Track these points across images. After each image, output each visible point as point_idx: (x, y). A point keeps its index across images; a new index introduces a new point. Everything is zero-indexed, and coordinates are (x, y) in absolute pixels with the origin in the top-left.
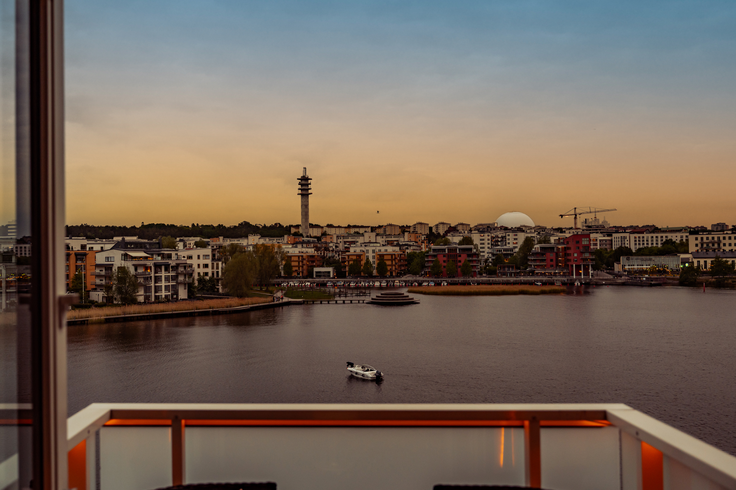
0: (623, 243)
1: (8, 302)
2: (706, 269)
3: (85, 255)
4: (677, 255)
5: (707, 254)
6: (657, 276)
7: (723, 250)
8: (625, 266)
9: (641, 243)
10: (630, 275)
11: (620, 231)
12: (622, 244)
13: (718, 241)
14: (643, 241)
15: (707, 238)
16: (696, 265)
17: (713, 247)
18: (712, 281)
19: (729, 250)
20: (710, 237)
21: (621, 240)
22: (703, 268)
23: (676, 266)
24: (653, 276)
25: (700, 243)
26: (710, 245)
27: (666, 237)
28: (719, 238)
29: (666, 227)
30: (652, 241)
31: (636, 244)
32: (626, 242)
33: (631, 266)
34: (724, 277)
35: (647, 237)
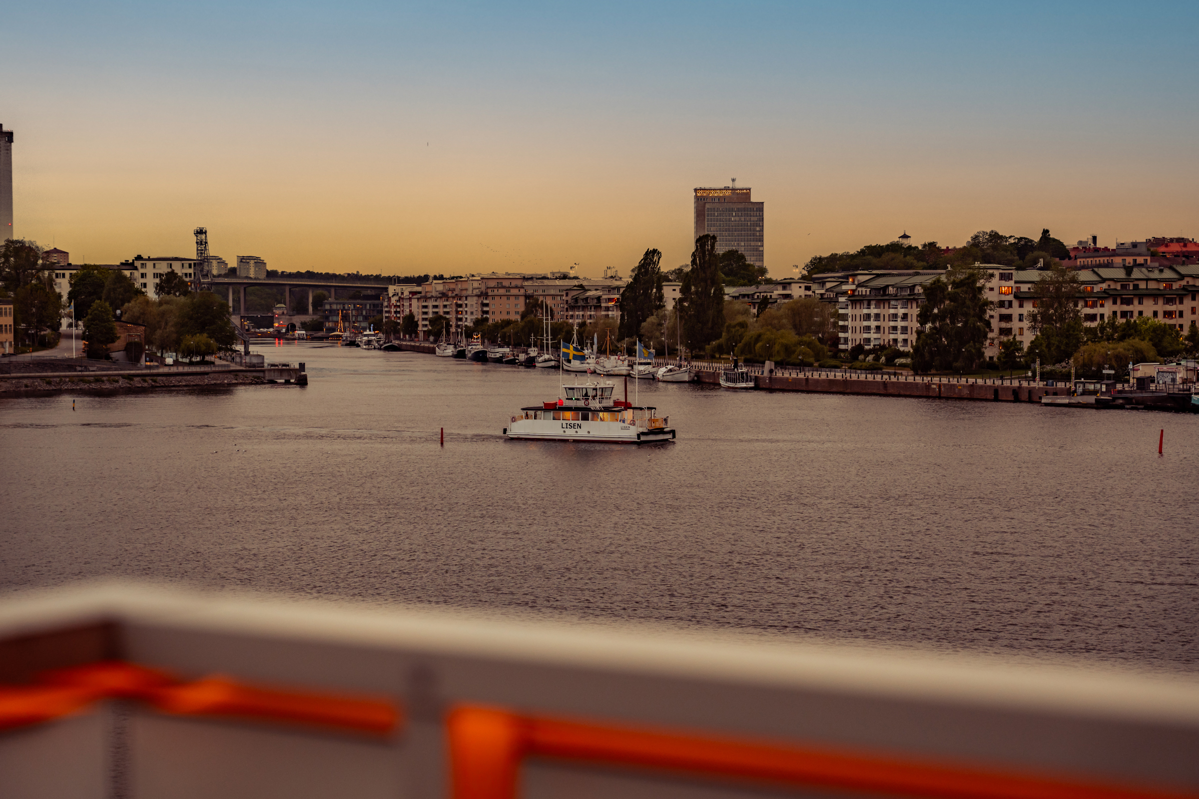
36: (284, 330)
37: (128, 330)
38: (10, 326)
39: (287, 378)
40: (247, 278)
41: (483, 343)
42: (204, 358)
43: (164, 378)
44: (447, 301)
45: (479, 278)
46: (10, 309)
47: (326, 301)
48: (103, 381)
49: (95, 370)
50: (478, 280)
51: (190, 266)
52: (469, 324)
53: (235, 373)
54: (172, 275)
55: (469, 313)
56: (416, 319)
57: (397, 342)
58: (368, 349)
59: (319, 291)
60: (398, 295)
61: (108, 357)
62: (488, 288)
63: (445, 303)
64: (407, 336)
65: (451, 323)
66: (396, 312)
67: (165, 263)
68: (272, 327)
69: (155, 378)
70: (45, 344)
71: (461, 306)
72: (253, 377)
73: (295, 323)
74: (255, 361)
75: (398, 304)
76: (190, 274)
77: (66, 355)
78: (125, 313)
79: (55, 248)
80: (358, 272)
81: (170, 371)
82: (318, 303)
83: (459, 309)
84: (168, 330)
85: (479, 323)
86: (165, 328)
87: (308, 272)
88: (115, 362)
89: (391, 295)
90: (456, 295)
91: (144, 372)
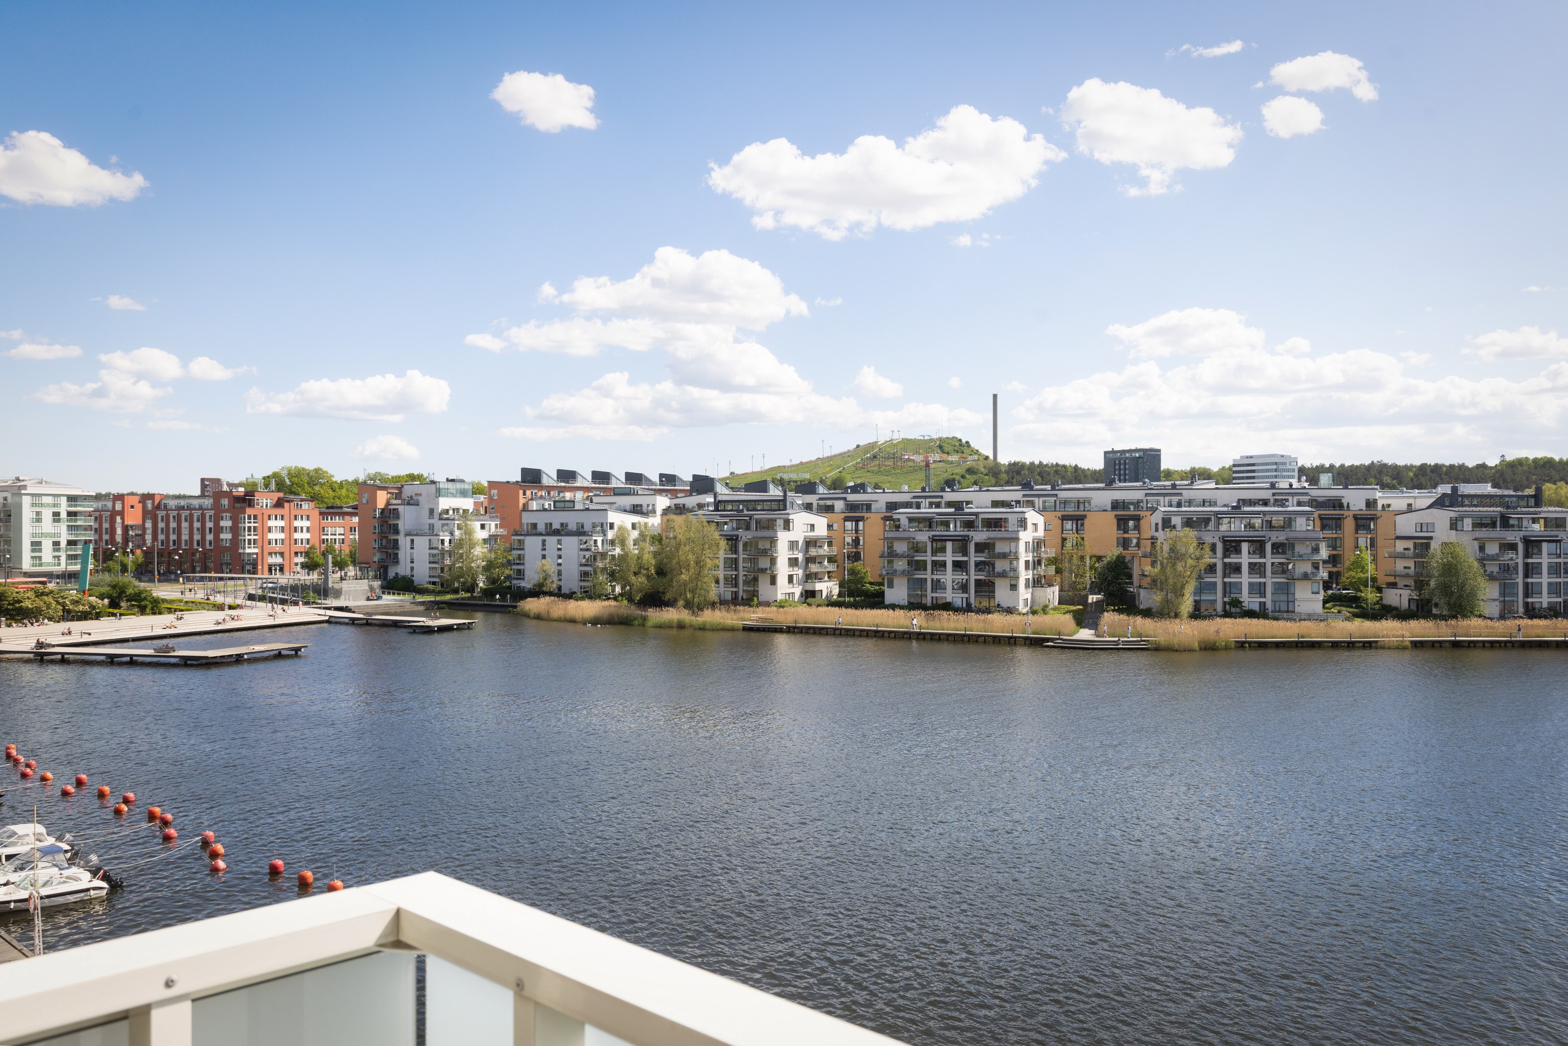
1: (1226, 599)
3: (1374, 518)
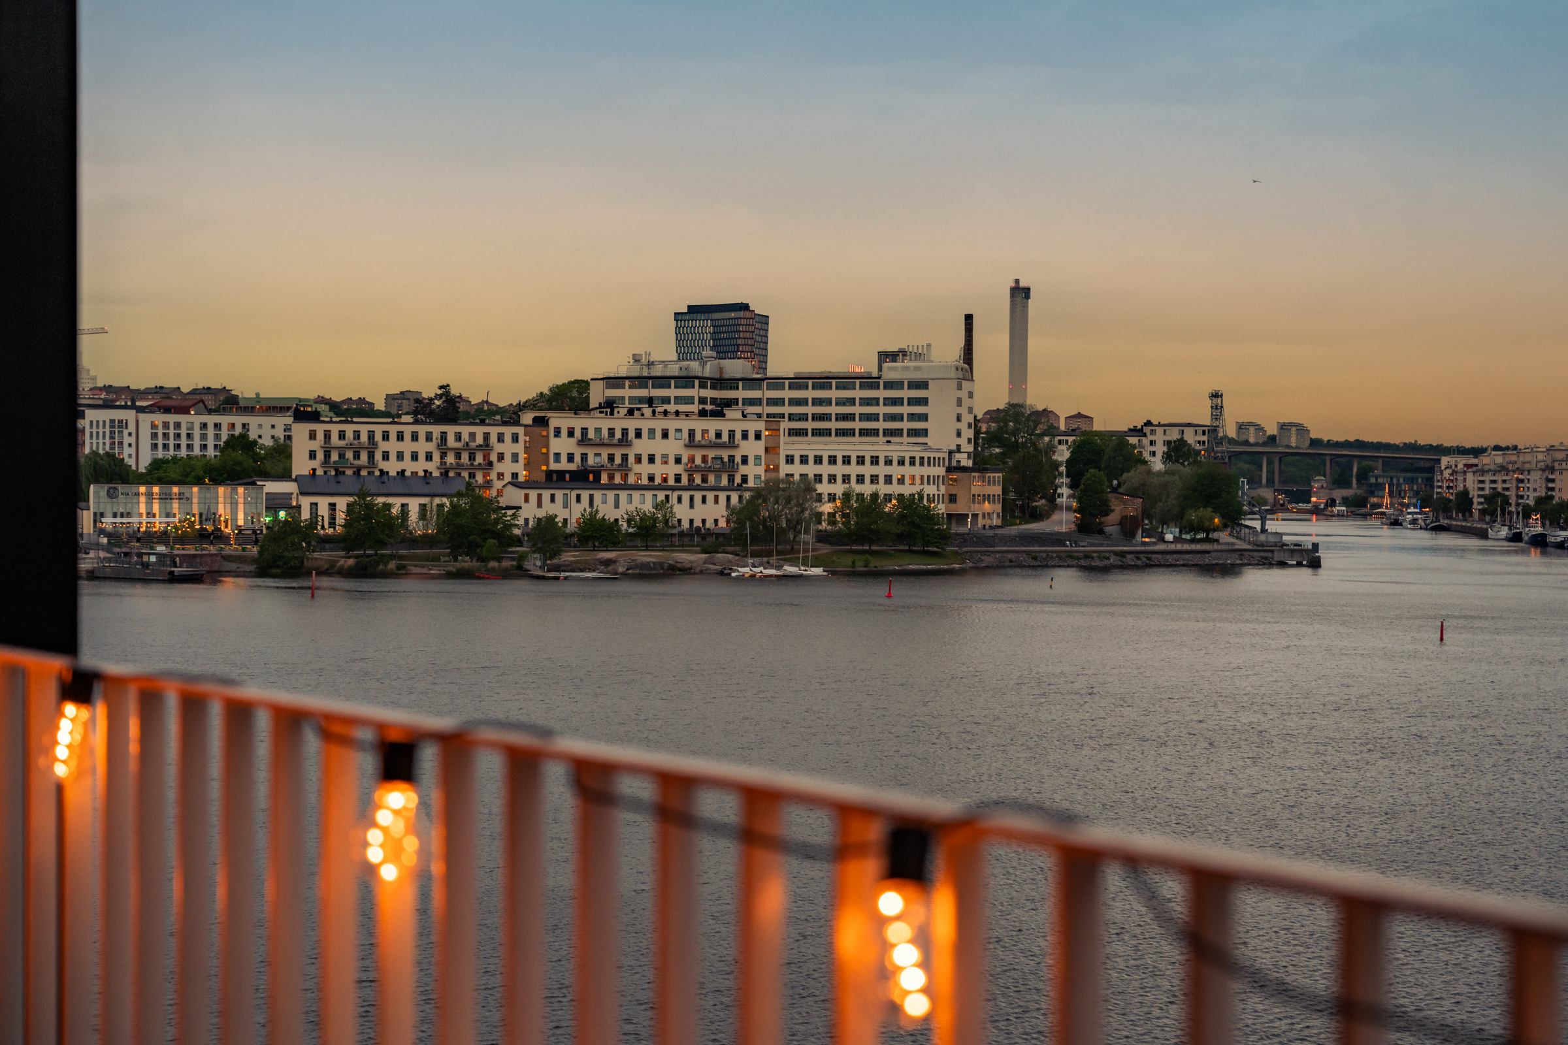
0: (116, 441)
2: (335, 528)
4: (256, 484)
5: (338, 482)
6: (196, 550)
7: (381, 471)
8: (102, 515)
9: (171, 442)
10: (116, 546)
11: (118, 403)
12: (112, 444)
13: (369, 443)
14: (178, 436)
15: (342, 435)
16: (305, 514)
17: (356, 462)
18: (346, 566)
19: (398, 473)
20: (349, 429)
21: (111, 432)
22: (326, 526)
23: (252, 518)
24: (183, 549)
25: (322, 447)
26: (349, 455)
27: (244, 425)
28: (371, 435)
29: (254, 396)
30: (204, 437)
31: (155, 447)
32: (127, 440)
33: (122, 516)
34: (376, 554)
35: (189, 425)
36: (1322, 506)
37: (1124, 502)
38: (999, 495)
39: (1299, 560)
40: (1288, 446)
41: (1543, 525)
42: (1207, 535)
43: (1160, 556)
44: (1507, 475)
45: (1544, 450)
46: (998, 477)
47: (1371, 474)
48: (1093, 558)
49: (1087, 545)
50: (1543, 452)
51: (1204, 433)
52: (1531, 502)
53: (1240, 553)
54: (1182, 442)
55: (1531, 490)
56: (1471, 496)
57: (1446, 522)
58: (1414, 529)
59: (1365, 463)
60: (1451, 467)
61: (1101, 532)
62: (1554, 461)
63: (1505, 478)
64: (1460, 515)
65: (1510, 501)
66: (1449, 487)
67: (1176, 430)
68: (1309, 501)
69: (1150, 556)
70: (1036, 516)
71: (1522, 481)
72: (1261, 557)
73: (1335, 498)
74: (1272, 539)
75: (1451, 478)
76: (1204, 442)
77: (1056, 529)
78: (1124, 484)
79: (1079, 413)
80: (1416, 441)
81: (1167, 549)
82: (1363, 475)
83: (1520, 485)
84: (1169, 503)
85: (1540, 501)
86: (1167, 501)
87: (1357, 441)
88: (1109, 537)
89: (1443, 468)
90: (1518, 468)
91: (1138, 548)
